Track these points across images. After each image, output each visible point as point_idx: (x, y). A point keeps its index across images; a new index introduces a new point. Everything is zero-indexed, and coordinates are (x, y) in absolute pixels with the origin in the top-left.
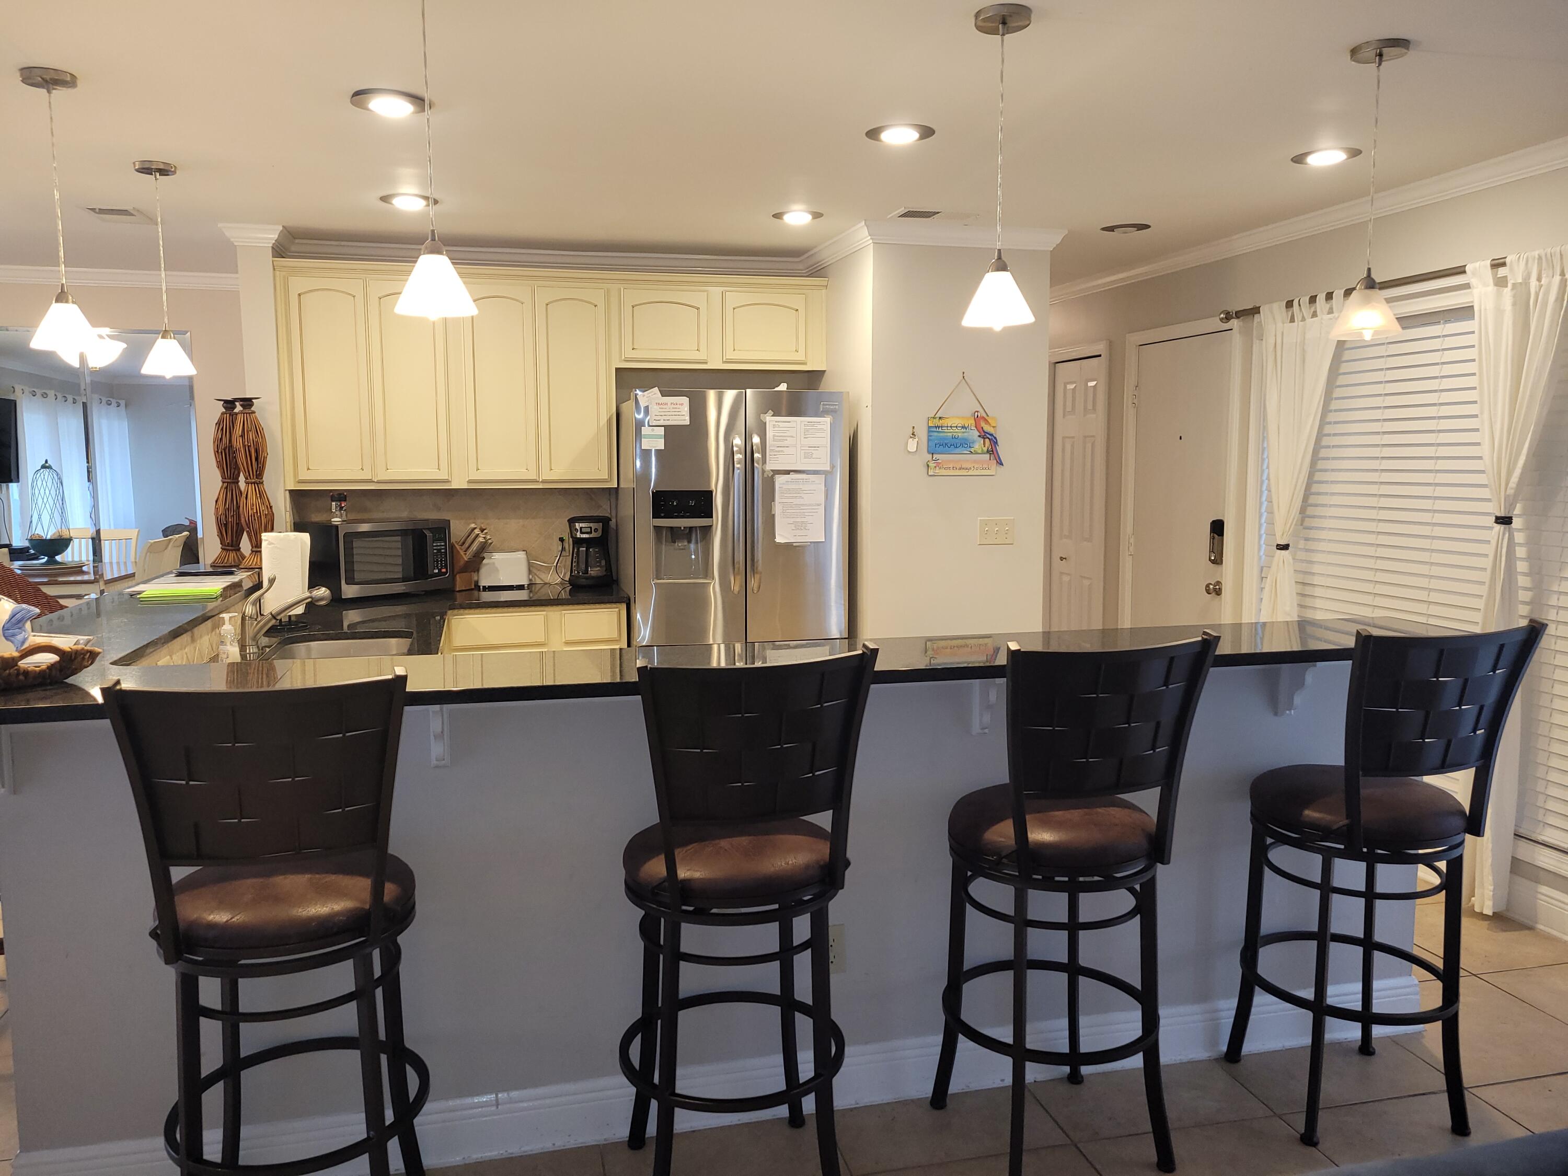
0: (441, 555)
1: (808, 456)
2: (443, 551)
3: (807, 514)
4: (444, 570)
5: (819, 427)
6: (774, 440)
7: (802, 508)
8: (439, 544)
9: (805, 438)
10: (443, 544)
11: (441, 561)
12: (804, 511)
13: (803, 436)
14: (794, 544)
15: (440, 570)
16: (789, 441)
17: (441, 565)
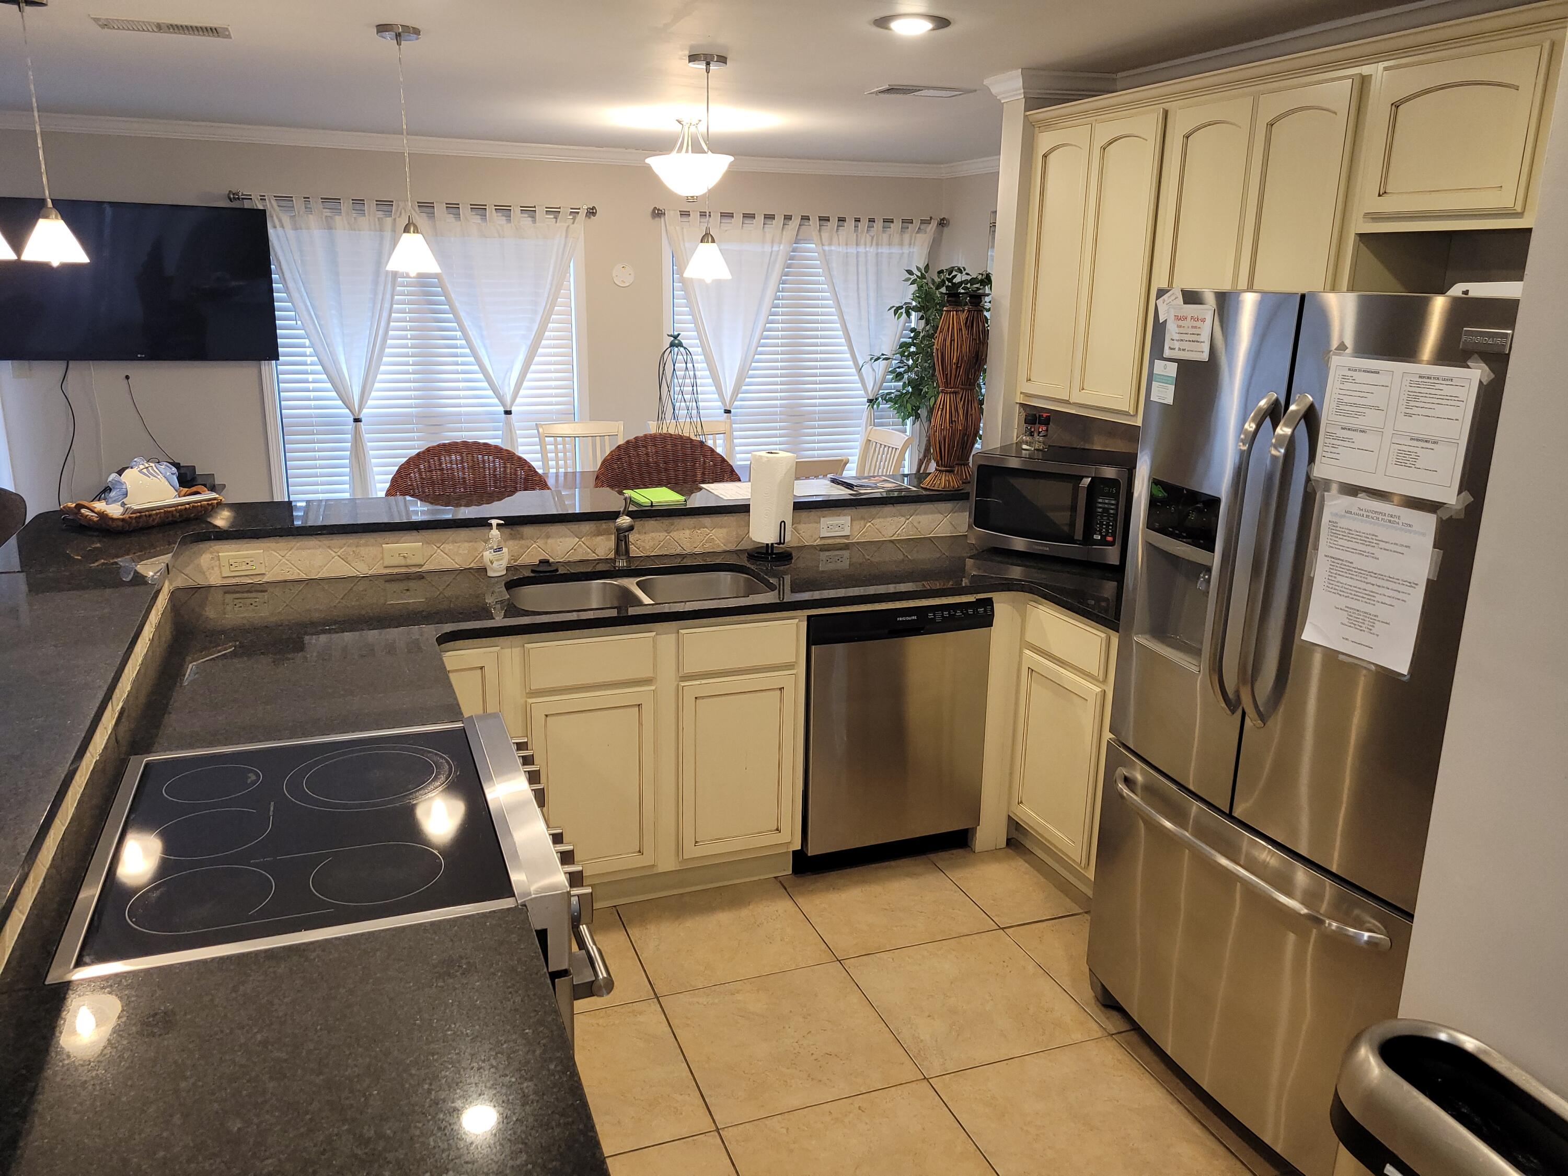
0: (1108, 517)
1: (1405, 460)
2: (1112, 511)
3: (1378, 598)
4: (1110, 539)
5: (1448, 390)
6: (1339, 412)
7: (1370, 580)
8: (1107, 501)
9: (1406, 414)
10: (1113, 502)
11: (1108, 525)
12: (1375, 589)
13: (1403, 409)
14: (1341, 657)
15: (1104, 537)
16: (1370, 419)
17: (1107, 531)
